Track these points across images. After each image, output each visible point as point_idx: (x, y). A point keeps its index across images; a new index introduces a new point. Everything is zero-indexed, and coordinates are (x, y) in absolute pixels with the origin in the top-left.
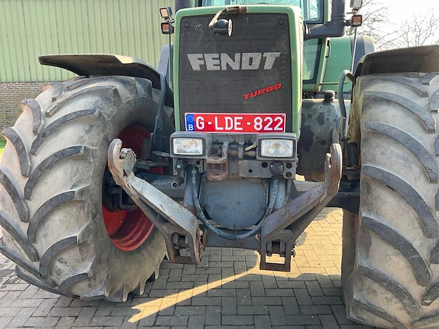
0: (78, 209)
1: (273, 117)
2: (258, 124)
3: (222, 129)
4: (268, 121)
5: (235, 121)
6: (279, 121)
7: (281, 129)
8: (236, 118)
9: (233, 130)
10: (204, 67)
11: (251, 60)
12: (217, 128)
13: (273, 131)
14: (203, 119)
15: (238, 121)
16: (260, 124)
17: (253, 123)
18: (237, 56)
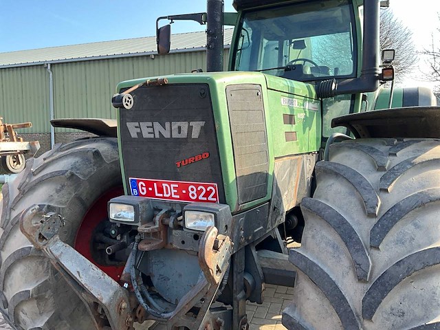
0: (38, 263)
2: (193, 192)
3: (161, 195)
4: (202, 190)
5: (172, 189)
6: (211, 191)
7: (215, 199)
8: (172, 186)
9: (170, 197)
10: (140, 134)
11: (179, 128)
12: (157, 194)
13: (207, 201)
14: (144, 185)
15: (174, 188)
16: (194, 192)
17: (188, 192)
18: (167, 124)
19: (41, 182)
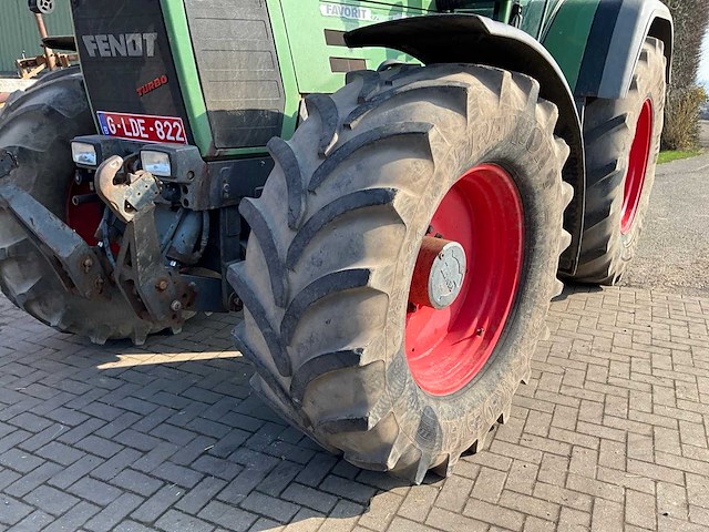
1: (172, 122)
3: (130, 134)
4: (168, 127)
5: (139, 125)
6: (177, 128)
7: (183, 139)
8: (140, 121)
9: (139, 137)
11: (134, 42)
12: (126, 133)
13: (176, 141)
14: (112, 121)
15: (142, 125)
16: (161, 130)
17: (155, 129)
18: (122, 38)
19: (15, 119)
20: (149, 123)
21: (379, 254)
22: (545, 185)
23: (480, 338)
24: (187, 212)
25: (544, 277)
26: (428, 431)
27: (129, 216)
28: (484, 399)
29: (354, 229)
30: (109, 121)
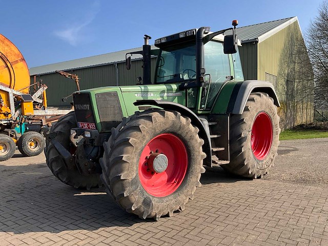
3: (84, 128)
9: (86, 128)
10: (78, 108)
16: (91, 126)
18: (83, 105)
20: (88, 125)
21: (127, 153)
22: (190, 139)
23: (175, 184)
24: (95, 146)
25: (196, 166)
26: (147, 203)
27: (76, 146)
28: (171, 200)
29: (121, 147)
30: (80, 124)
